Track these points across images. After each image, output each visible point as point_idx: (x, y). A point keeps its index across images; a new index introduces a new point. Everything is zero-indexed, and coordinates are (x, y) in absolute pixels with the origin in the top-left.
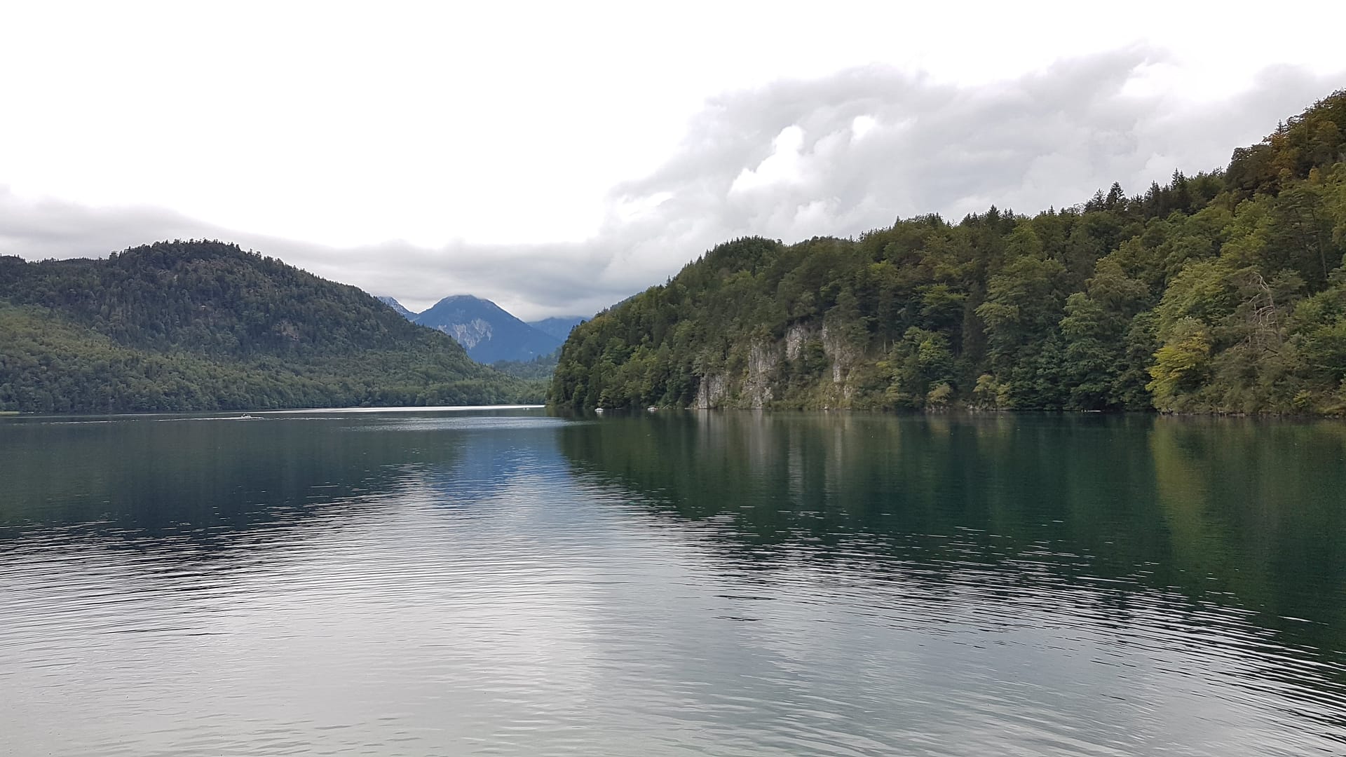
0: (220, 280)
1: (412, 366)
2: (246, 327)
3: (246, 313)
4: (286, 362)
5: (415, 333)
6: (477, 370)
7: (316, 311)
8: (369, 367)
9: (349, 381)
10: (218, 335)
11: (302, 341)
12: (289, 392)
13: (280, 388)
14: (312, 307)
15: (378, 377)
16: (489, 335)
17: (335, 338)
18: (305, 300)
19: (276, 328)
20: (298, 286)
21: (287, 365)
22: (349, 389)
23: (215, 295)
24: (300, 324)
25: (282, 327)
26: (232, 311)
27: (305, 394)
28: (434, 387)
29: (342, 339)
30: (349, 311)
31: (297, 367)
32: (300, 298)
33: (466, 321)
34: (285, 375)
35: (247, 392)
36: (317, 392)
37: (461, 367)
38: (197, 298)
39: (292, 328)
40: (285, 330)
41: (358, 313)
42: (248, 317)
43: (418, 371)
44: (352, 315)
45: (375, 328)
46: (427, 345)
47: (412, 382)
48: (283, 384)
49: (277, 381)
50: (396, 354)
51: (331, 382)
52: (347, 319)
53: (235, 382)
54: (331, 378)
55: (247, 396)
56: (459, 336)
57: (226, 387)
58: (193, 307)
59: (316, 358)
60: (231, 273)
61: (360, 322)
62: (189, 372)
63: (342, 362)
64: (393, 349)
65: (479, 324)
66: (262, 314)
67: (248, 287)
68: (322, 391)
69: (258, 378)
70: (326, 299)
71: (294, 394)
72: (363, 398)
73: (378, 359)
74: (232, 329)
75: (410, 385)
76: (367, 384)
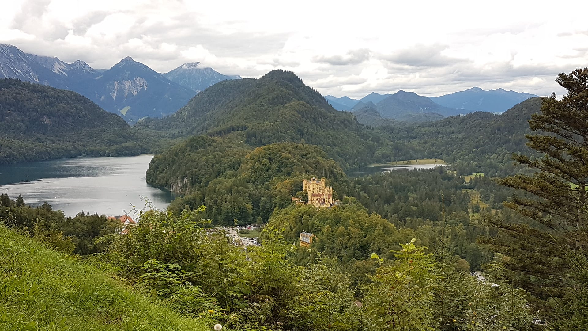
0: (15, 98)
1: (103, 136)
2: (28, 120)
3: (28, 114)
4: (48, 136)
5: (103, 116)
6: (133, 136)
7: (58, 110)
8: (83, 137)
9: (76, 144)
10: (17, 125)
11: (53, 125)
12: (52, 152)
13: (49, 151)
14: (56, 109)
15: (88, 142)
16: (145, 87)
17: (68, 124)
18: (53, 105)
19: (42, 119)
20: (49, 97)
21: (48, 138)
22: (76, 149)
23: (13, 105)
24: (52, 117)
25: (44, 119)
26: (22, 113)
27: (59, 152)
28: (114, 147)
29: (70, 124)
30: (73, 109)
31: (52, 138)
32: (51, 104)
33: (131, 78)
34: (49, 144)
35: (36, 154)
36: (63, 151)
37: (125, 135)
38: (6, 108)
39: (49, 120)
40: (45, 121)
41: (77, 109)
42: (29, 115)
43: (106, 139)
44: (74, 111)
45: (85, 116)
46: (109, 123)
47: (104, 145)
48: (49, 149)
49: (47, 147)
50: (95, 129)
51: (68, 145)
52: (72, 113)
53: (30, 150)
54: (68, 144)
55: (36, 155)
56: (127, 88)
57: (27, 152)
58: (5, 112)
59: (60, 133)
60: (19, 94)
61: (78, 114)
62: (13, 147)
63: (72, 135)
64: (94, 127)
65: (139, 80)
66: (35, 114)
67: (27, 100)
68: (65, 150)
69: (39, 146)
70: (62, 104)
71: (54, 153)
72: (83, 152)
73: (87, 133)
74: (22, 121)
75: (103, 146)
76: (84, 146)
